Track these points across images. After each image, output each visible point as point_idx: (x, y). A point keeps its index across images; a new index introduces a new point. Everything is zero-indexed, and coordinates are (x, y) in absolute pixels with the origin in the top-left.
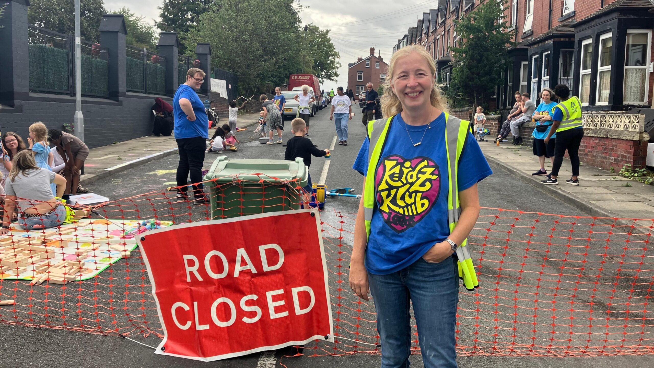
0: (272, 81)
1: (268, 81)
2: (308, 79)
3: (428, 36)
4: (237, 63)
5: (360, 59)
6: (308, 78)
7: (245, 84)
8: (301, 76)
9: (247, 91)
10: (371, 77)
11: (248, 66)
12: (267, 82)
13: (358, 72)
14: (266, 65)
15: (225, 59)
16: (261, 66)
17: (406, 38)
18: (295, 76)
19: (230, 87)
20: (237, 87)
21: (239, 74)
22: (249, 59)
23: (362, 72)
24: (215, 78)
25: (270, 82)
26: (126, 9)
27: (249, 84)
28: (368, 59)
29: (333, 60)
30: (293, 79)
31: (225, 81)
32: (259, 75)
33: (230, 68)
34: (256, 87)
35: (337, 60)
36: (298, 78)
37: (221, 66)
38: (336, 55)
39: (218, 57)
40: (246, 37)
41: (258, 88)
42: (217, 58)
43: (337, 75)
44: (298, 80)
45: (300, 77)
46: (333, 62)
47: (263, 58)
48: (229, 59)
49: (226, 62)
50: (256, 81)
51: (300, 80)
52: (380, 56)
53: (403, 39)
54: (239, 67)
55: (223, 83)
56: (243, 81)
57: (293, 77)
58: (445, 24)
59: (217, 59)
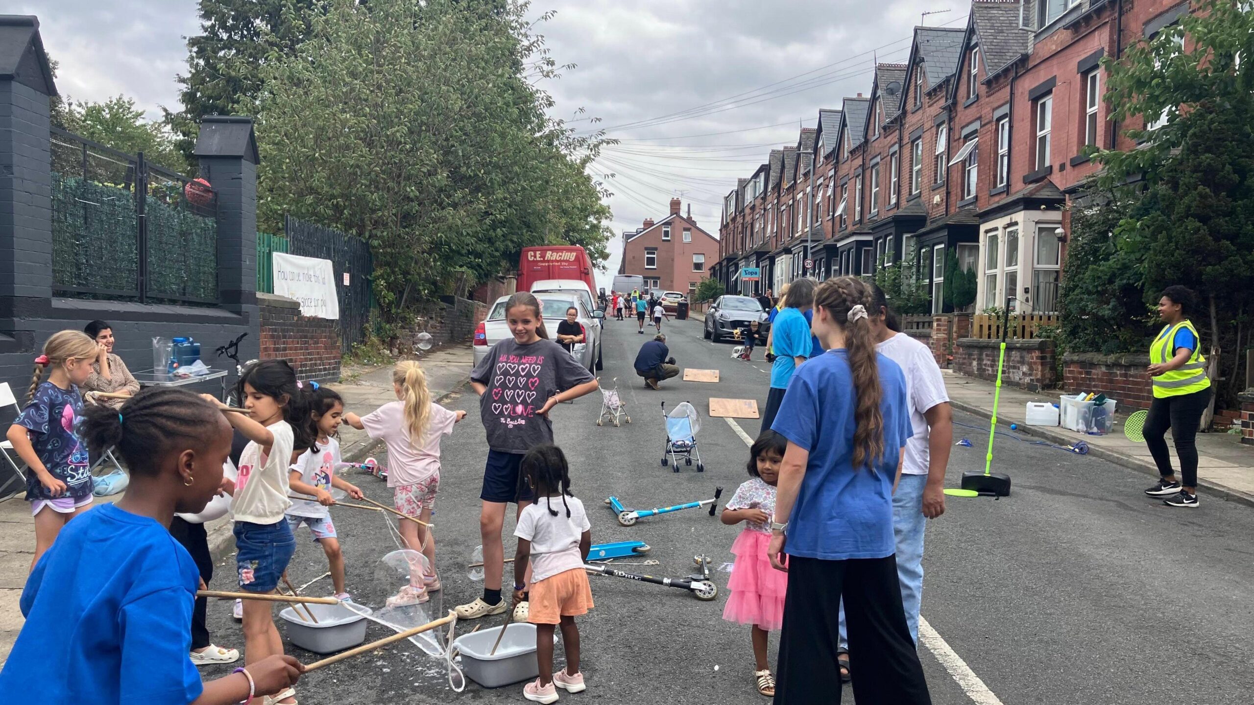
0: (471, 266)
1: (461, 266)
2: (573, 259)
3: (837, 162)
4: (373, 211)
5: (648, 224)
6: (572, 256)
7: (393, 272)
8: (553, 250)
9: (401, 293)
10: (673, 260)
11: (407, 219)
12: (458, 269)
13: (646, 249)
14: (455, 217)
15: (333, 197)
16: (444, 219)
17: (762, 175)
18: (535, 251)
19: (347, 282)
20: (369, 282)
21: (375, 243)
22: (409, 199)
23: (656, 249)
24: (293, 253)
25: (464, 269)
26: (126, 99)
27: (406, 273)
28: (667, 224)
29: (595, 222)
30: (531, 259)
31: (329, 263)
32: (436, 246)
33: (348, 226)
34: (427, 280)
35: (604, 223)
36: (543, 256)
37: (320, 218)
38: (602, 212)
39: (312, 190)
40: (399, 131)
41: (434, 283)
42: (311, 194)
43: (605, 257)
44: (544, 261)
45: (549, 254)
46: (595, 228)
47: (449, 196)
48: (346, 197)
49: (336, 207)
50: (426, 263)
51: (548, 261)
52: (689, 218)
53: (756, 175)
54: (376, 224)
55: (324, 267)
56: (388, 264)
57: (530, 256)
58: (902, 125)
59: (310, 199)
